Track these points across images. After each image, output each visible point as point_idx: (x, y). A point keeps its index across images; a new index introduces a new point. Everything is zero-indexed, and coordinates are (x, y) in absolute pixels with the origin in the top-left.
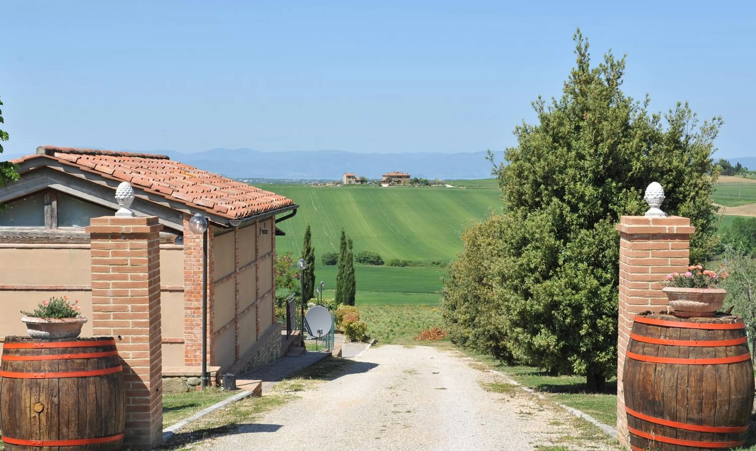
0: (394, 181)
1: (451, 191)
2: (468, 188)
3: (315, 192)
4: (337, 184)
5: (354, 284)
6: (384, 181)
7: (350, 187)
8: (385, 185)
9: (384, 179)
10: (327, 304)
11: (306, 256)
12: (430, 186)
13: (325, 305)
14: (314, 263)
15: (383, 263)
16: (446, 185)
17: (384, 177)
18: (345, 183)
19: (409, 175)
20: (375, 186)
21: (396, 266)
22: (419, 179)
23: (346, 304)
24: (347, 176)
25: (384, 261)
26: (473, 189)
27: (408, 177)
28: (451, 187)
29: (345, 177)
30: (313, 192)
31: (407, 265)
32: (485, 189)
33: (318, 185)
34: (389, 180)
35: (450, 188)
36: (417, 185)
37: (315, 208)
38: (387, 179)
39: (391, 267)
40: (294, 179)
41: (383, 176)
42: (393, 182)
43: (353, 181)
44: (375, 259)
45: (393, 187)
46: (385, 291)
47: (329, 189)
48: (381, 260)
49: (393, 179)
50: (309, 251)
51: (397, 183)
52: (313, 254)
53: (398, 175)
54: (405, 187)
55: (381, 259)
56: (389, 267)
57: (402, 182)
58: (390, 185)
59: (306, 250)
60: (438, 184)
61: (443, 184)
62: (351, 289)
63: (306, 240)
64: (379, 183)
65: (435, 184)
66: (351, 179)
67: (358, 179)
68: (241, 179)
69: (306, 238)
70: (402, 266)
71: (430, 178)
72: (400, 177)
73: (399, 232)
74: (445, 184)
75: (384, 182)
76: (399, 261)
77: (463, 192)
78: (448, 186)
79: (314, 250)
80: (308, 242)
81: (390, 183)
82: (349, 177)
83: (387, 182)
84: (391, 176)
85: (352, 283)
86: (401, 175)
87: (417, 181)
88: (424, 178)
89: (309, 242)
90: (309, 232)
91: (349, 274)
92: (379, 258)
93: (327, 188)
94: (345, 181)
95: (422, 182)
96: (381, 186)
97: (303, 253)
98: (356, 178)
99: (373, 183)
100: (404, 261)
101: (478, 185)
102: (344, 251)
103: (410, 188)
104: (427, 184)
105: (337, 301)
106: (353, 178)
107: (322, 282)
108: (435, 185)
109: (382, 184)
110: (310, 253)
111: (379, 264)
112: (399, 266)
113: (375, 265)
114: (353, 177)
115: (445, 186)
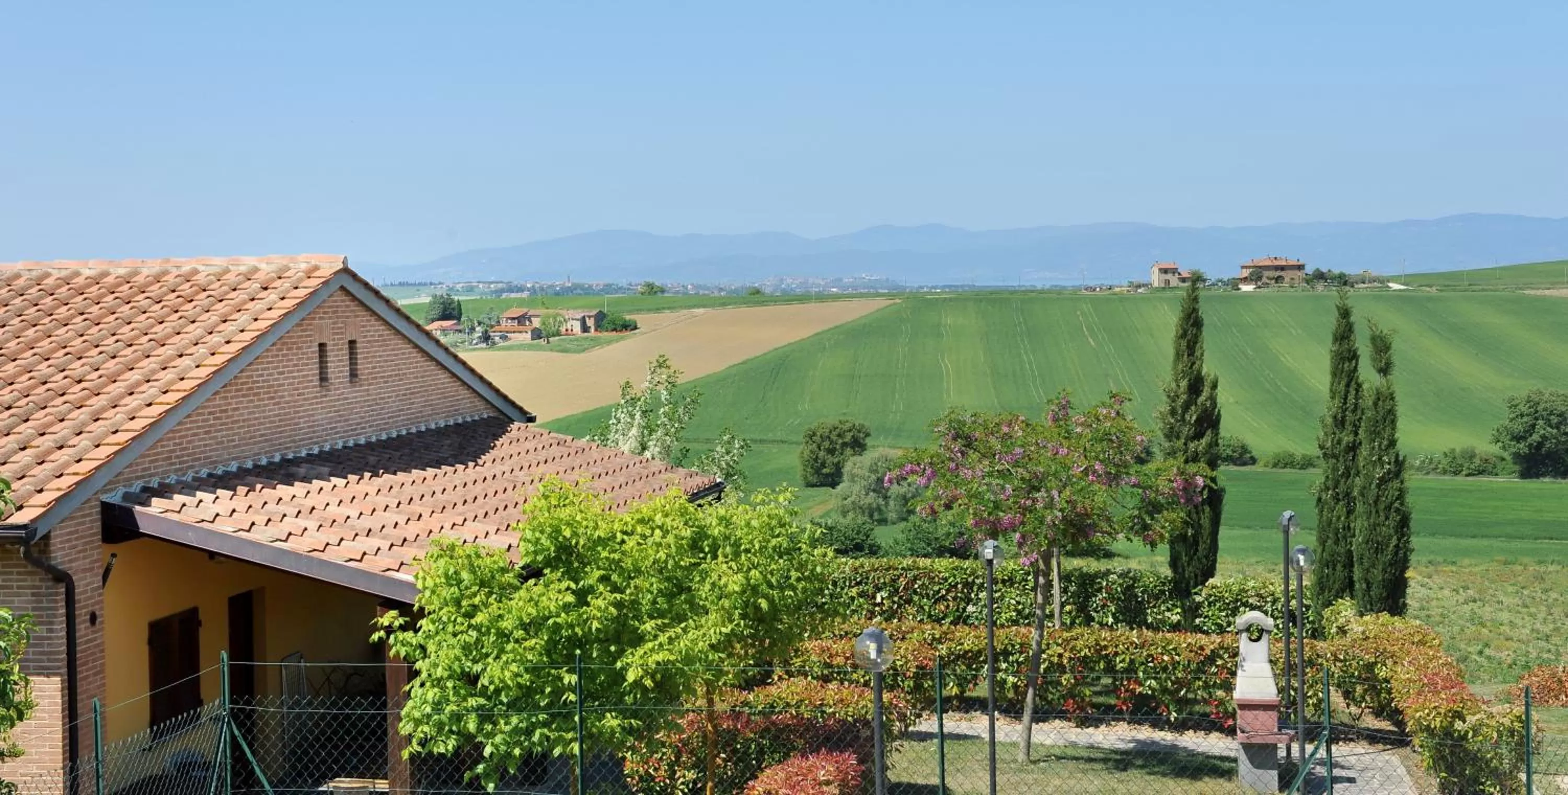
0: (1268, 278)
1: (1399, 297)
2: (1441, 291)
3: (1089, 305)
4: (1139, 286)
5: (1404, 523)
6: (1246, 278)
7: (1168, 294)
8: (1247, 288)
9: (1246, 273)
10: (1275, 602)
11: (1186, 407)
12: (1353, 287)
13: (1268, 607)
14: (1217, 434)
15: (1253, 461)
16: (1391, 285)
17: (1244, 270)
18: (1156, 284)
19: (1301, 263)
20: (1225, 290)
21: (1285, 467)
22: (1324, 270)
23: (1367, 607)
24: (1160, 270)
25: (1256, 457)
26: (1454, 290)
27: (1300, 267)
28: (1402, 287)
29: (1157, 271)
30: (1084, 306)
31: (1314, 466)
32: (1483, 290)
33: (1094, 290)
34: (1256, 274)
35: (1400, 290)
36: (1320, 286)
37: (1091, 340)
38: (1251, 274)
39: (1274, 470)
40: (1039, 286)
41: (1243, 267)
42: (1264, 280)
43: (1174, 281)
44: (1234, 452)
45: (1266, 290)
46: (1266, 528)
47: (1121, 298)
48: (1248, 455)
49: (1267, 274)
50: (1196, 385)
51: (1273, 281)
52: (1213, 399)
53: (1277, 263)
54: (1292, 290)
55: (1250, 452)
56: (1268, 469)
57: (1287, 279)
58: (1259, 287)
59: (1184, 384)
60: (1370, 282)
61: (1381, 282)
62: (1394, 542)
63: (1184, 343)
64: (1234, 284)
65: (1364, 283)
66: (1169, 276)
67: (1185, 274)
68: (927, 287)
69: (1184, 335)
70: (1300, 469)
71: (1351, 270)
72: (1282, 268)
73: (1285, 390)
74: (1388, 281)
75: (1245, 280)
76: (1291, 455)
77: (1430, 299)
78: (1395, 286)
79: (1214, 386)
80: (1191, 353)
81: (1259, 283)
82: (1165, 271)
83: (1252, 280)
84: (1260, 267)
85: (1395, 518)
86: (1284, 263)
87: (1320, 276)
88: (1336, 271)
89: (1198, 353)
90: (1195, 310)
91: (1383, 481)
92: (1244, 449)
93: (1115, 297)
94: (1156, 279)
95: (1333, 279)
96: (1239, 289)
97: (1173, 399)
98: (1179, 274)
99: (1220, 284)
100: (1304, 457)
101: (1466, 283)
102: (1348, 385)
103: (1304, 293)
104: (1345, 284)
105: (1322, 589)
106: (1174, 273)
107: (1287, 514)
108: (1363, 285)
109: (1240, 286)
110: (1201, 399)
111: (1244, 464)
112: (1293, 467)
113: (1236, 464)
114: (1174, 271)
115: (1388, 287)
